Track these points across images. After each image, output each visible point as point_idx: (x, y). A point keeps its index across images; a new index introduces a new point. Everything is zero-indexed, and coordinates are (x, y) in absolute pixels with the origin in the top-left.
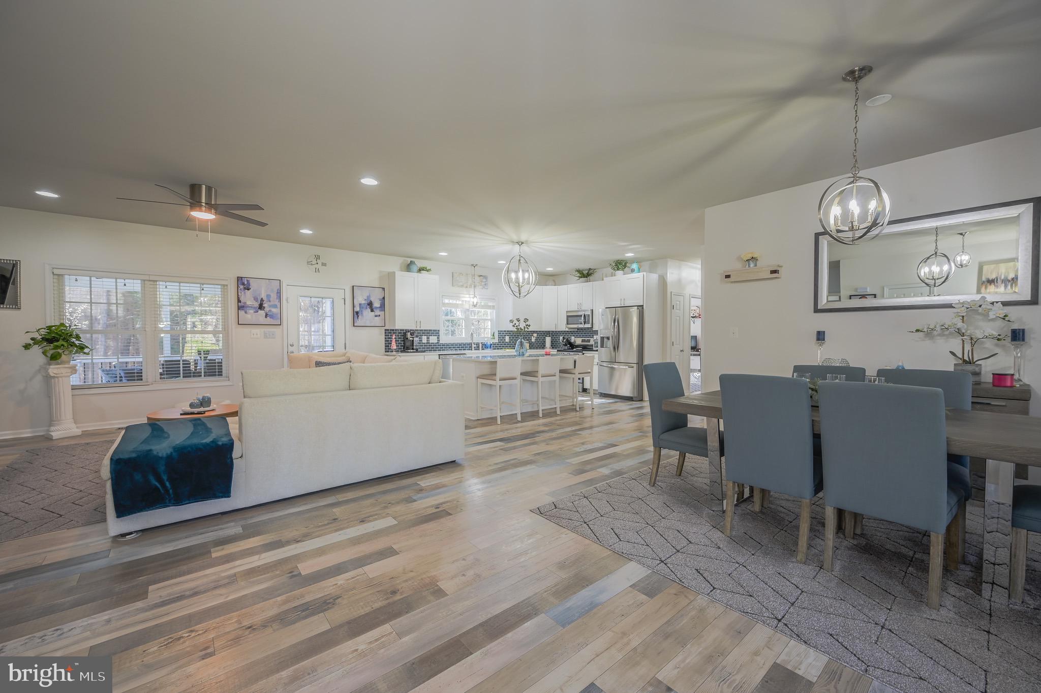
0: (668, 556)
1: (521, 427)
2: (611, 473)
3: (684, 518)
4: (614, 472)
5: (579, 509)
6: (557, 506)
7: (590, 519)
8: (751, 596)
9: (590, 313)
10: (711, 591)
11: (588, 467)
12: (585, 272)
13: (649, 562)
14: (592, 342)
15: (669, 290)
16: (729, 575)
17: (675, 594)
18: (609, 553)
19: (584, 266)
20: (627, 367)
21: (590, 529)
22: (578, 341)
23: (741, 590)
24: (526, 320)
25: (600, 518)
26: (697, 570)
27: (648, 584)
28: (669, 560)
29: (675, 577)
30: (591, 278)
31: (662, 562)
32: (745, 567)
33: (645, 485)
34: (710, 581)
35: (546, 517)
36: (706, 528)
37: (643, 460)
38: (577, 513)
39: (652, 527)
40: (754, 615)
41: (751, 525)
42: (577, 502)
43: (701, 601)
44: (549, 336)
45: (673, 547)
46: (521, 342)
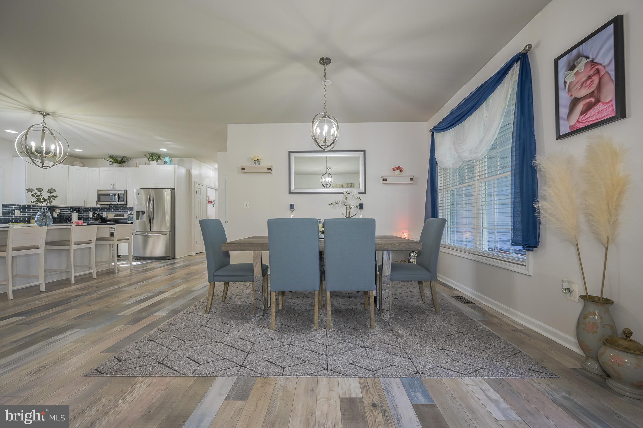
0: (243, 360)
1: (46, 297)
2: (169, 313)
3: (241, 328)
4: (171, 312)
5: (148, 353)
6: (121, 358)
7: (163, 357)
8: (305, 362)
9: (123, 192)
10: (283, 371)
11: (144, 314)
12: (119, 159)
13: (232, 371)
14: (126, 216)
15: (194, 180)
16: (287, 354)
17: (262, 387)
18: (194, 380)
19: (119, 153)
20: (161, 234)
21: (167, 366)
22: (111, 216)
23: (298, 361)
24: (51, 191)
25: (173, 353)
26: (267, 361)
27: (238, 389)
28: (245, 363)
29: (256, 373)
30: (124, 164)
31: (241, 366)
32: (293, 345)
33: (202, 314)
34: (278, 364)
35: (109, 375)
36: (259, 329)
37: (192, 297)
38: (147, 358)
39: (221, 343)
40: (314, 374)
41: (281, 318)
42: (143, 348)
43: (281, 381)
44: (76, 212)
45: (244, 351)
46: (44, 212)
